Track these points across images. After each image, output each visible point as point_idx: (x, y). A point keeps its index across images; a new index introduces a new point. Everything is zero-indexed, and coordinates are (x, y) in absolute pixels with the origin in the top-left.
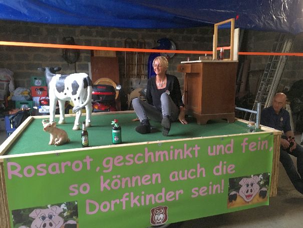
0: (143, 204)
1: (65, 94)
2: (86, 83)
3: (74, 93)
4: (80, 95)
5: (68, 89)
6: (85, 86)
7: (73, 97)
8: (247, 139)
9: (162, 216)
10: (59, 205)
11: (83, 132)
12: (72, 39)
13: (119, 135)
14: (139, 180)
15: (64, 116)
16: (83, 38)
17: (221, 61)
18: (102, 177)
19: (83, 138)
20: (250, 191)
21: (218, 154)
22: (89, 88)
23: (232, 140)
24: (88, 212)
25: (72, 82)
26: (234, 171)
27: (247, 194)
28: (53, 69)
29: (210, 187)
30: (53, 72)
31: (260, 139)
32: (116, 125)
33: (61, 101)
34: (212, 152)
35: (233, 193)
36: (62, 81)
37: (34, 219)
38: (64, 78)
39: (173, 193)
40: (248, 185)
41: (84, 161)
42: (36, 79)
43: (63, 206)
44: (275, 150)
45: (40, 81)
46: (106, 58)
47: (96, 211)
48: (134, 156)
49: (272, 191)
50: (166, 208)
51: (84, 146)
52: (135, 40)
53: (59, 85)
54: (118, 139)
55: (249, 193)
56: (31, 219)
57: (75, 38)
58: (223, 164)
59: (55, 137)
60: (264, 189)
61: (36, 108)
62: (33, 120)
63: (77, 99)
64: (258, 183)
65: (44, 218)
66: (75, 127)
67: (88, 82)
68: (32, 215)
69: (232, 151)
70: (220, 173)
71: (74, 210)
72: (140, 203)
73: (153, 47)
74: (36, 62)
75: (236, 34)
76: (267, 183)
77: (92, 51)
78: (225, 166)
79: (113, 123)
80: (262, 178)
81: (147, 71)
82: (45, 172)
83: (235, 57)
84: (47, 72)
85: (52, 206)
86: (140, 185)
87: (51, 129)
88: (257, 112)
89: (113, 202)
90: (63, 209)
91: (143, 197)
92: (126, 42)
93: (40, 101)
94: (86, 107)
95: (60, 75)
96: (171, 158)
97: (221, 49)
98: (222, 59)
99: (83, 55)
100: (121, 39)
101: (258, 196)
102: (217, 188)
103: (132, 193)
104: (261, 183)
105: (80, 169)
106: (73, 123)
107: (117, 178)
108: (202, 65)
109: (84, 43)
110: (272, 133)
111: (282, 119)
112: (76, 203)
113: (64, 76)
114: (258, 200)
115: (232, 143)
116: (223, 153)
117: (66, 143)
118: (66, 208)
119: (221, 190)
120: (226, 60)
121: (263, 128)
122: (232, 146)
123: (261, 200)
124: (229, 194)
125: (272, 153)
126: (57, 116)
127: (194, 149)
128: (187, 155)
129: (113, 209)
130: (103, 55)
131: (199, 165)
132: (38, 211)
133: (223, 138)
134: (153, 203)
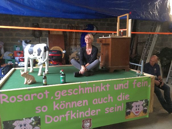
0: (78, 117)
1: (34, 55)
2: (46, 49)
3: (39, 55)
4: (42, 56)
5: (35, 52)
6: (45, 51)
7: (38, 57)
8: (136, 80)
9: (88, 124)
10: (30, 118)
11: (43, 77)
12: (38, 24)
13: (64, 79)
14: (76, 104)
15: (33, 68)
16: (44, 24)
17: (121, 37)
18: (54, 102)
19: (44, 80)
20: (138, 109)
21: (120, 89)
22: (47, 52)
23: (128, 81)
24: (46, 122)
25: (38, 49)
26: (129, 98)
27: (136, 111)
28: (27, 41)
29: (116, 107)
30: (27, 43)
31: (143, 80)
32: (63, 73)
33: (32, 59)
34: (116, 88)
35: (128, 110)
36: (32, 48)
37: (15, 126)
38: (33, 46)
39: (95, 111)
40: (136, 106)
41: (44, 93)
42: (17, 47)
43: (32, 119)
44: (152, 86)
45: (19, 48)
46: (57, 35)
47: (51, 121)
48: (73, 90)
49: (150, 109)
50: (90, 120)
51: (44, 85)
52: (73, 25)
53: (30, 50)
54: (64, 81)
55: (137, 110)
56: (14, 127)
57: (39, 24)
58: (123, 94)
59: (28, 80)
60: (145, 108)
61: (16, 63)
62: (15, 70)
63: (40, 58)
64: (142, 105)
65: (21, 126)
66: (39, 74)
67: (47, 48)
68: (14, 124)
69: (127, 87)
70: (121, 100)
71: (38, 121)
72: (76, 117)
73: (83, 29)
74: (17, 37)
75: (129, 22)
76: (147, 105)
77: (49, 31)
78: (124, 96)
79: (61, 71)
80: (144, 102)
81: (80, 43)
82: (22, 99)
83: (129, 35)
84: (23, 43)
85: (26, 118)
86: (76, 106)
87: (25, 75)
88: (142, 65)
89: (61, 116)
90: (32, 120)
91: (78, 113)
92: (68, 26)
93: (19, 59)
94: (46, 63)
95: (31, 45)
96: (94, 91)
97: (122, 31)
98: (122, 36)
99: (44, 33)
100: (66, 24)
101: (142, 112)
102: (120, 108)
103: (71, 111)
104: (144, 105)
105: (42, 98)
106: (38, 72)
107: (63, 103)
108: (111, 39)
109: (44, 27)
110: (150, 77)
111: (155, 69)
112: (40, 117)
113: (33, 45)
114: (142, 114)
115: (128, 82)
116: (123, 88)
117: (34, 83)
118: (34, 120)
119: (122, 109)
120: (124, 37)
121: (145, 74)
122: (127, 84)
123: (144, 114)
124: (126, 111)
125: (150, 88)
126: (29, 68)
127: (106, 86)
128: (103, 89)
129: (60, 120)
130: (55, 33)
131: (109, 95)
132: (18, 122)
133: (123, 80)
134: (84, 116)
